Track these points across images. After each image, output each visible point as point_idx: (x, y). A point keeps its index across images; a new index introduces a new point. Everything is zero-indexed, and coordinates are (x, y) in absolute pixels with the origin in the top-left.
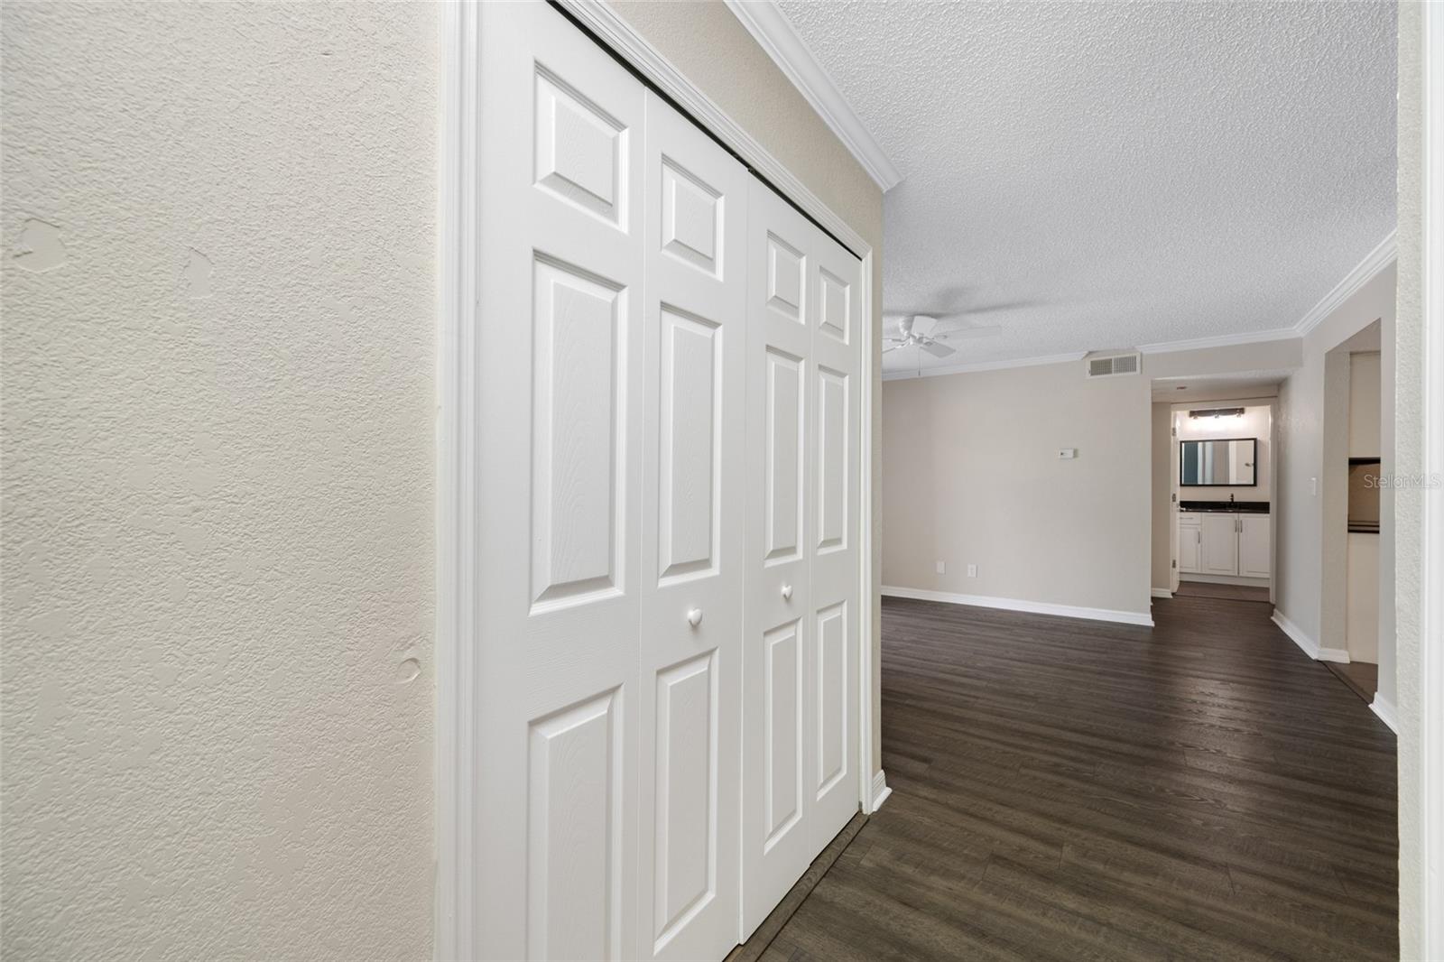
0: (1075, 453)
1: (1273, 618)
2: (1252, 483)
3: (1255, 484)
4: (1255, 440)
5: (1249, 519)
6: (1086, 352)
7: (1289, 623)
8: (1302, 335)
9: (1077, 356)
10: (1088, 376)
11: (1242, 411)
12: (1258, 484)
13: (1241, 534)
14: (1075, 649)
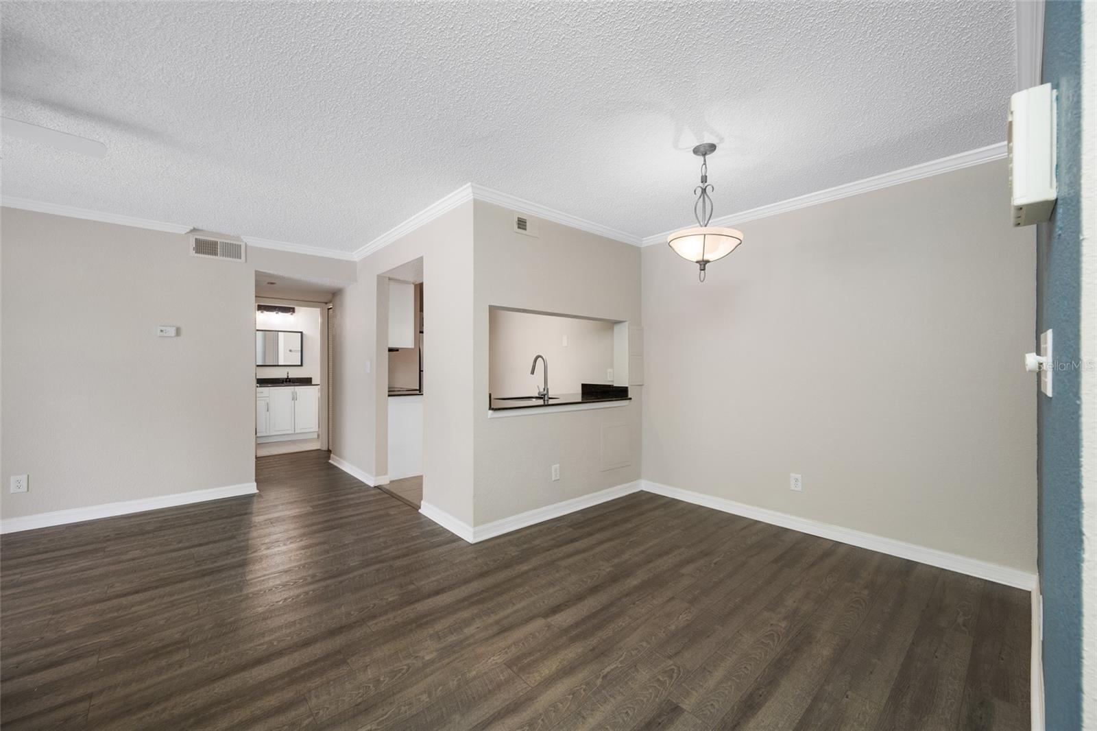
0: (178, 332)
1: (330, 461)
2: (300, 364)
3: (301, 365)
4: (301, 333)
5: (301, 390)
6: (192, 228)
7: (345, 463)
8: (357, 260)
9: (183, 229)
10: (193, 253)
11: (291, 310)
12: (304, 365)
13: (296, 402)
14: (200, 545)
